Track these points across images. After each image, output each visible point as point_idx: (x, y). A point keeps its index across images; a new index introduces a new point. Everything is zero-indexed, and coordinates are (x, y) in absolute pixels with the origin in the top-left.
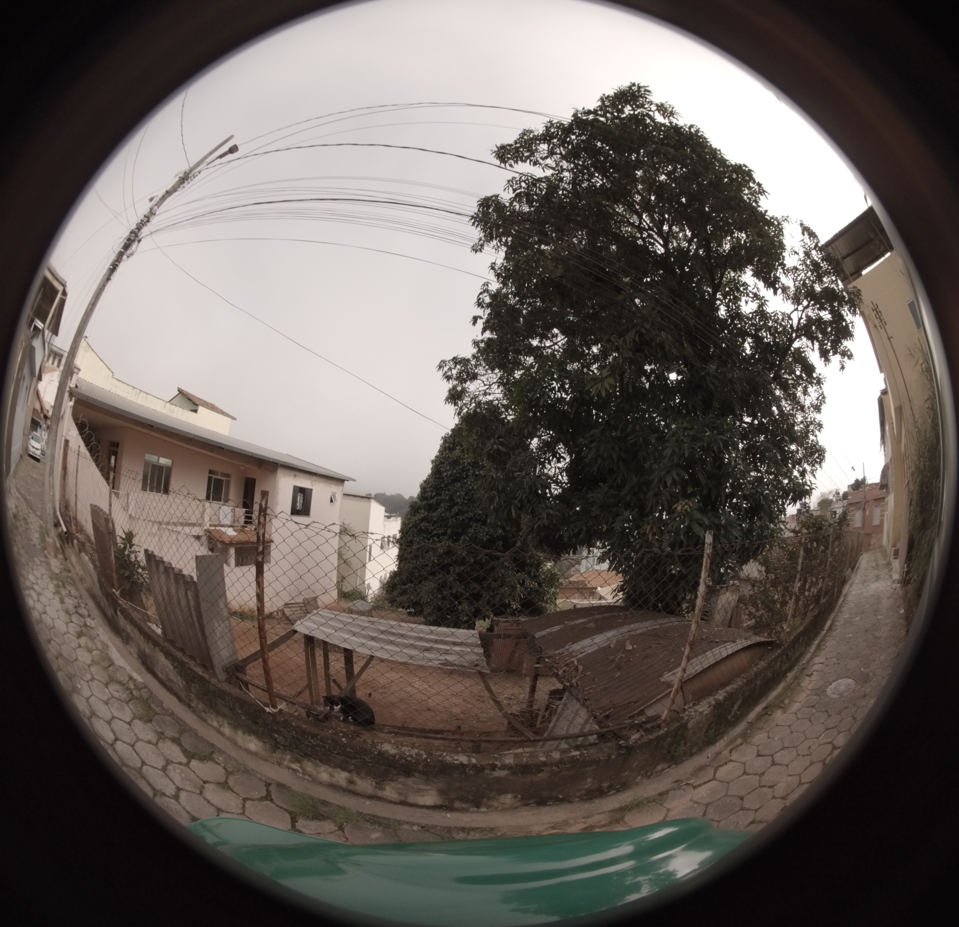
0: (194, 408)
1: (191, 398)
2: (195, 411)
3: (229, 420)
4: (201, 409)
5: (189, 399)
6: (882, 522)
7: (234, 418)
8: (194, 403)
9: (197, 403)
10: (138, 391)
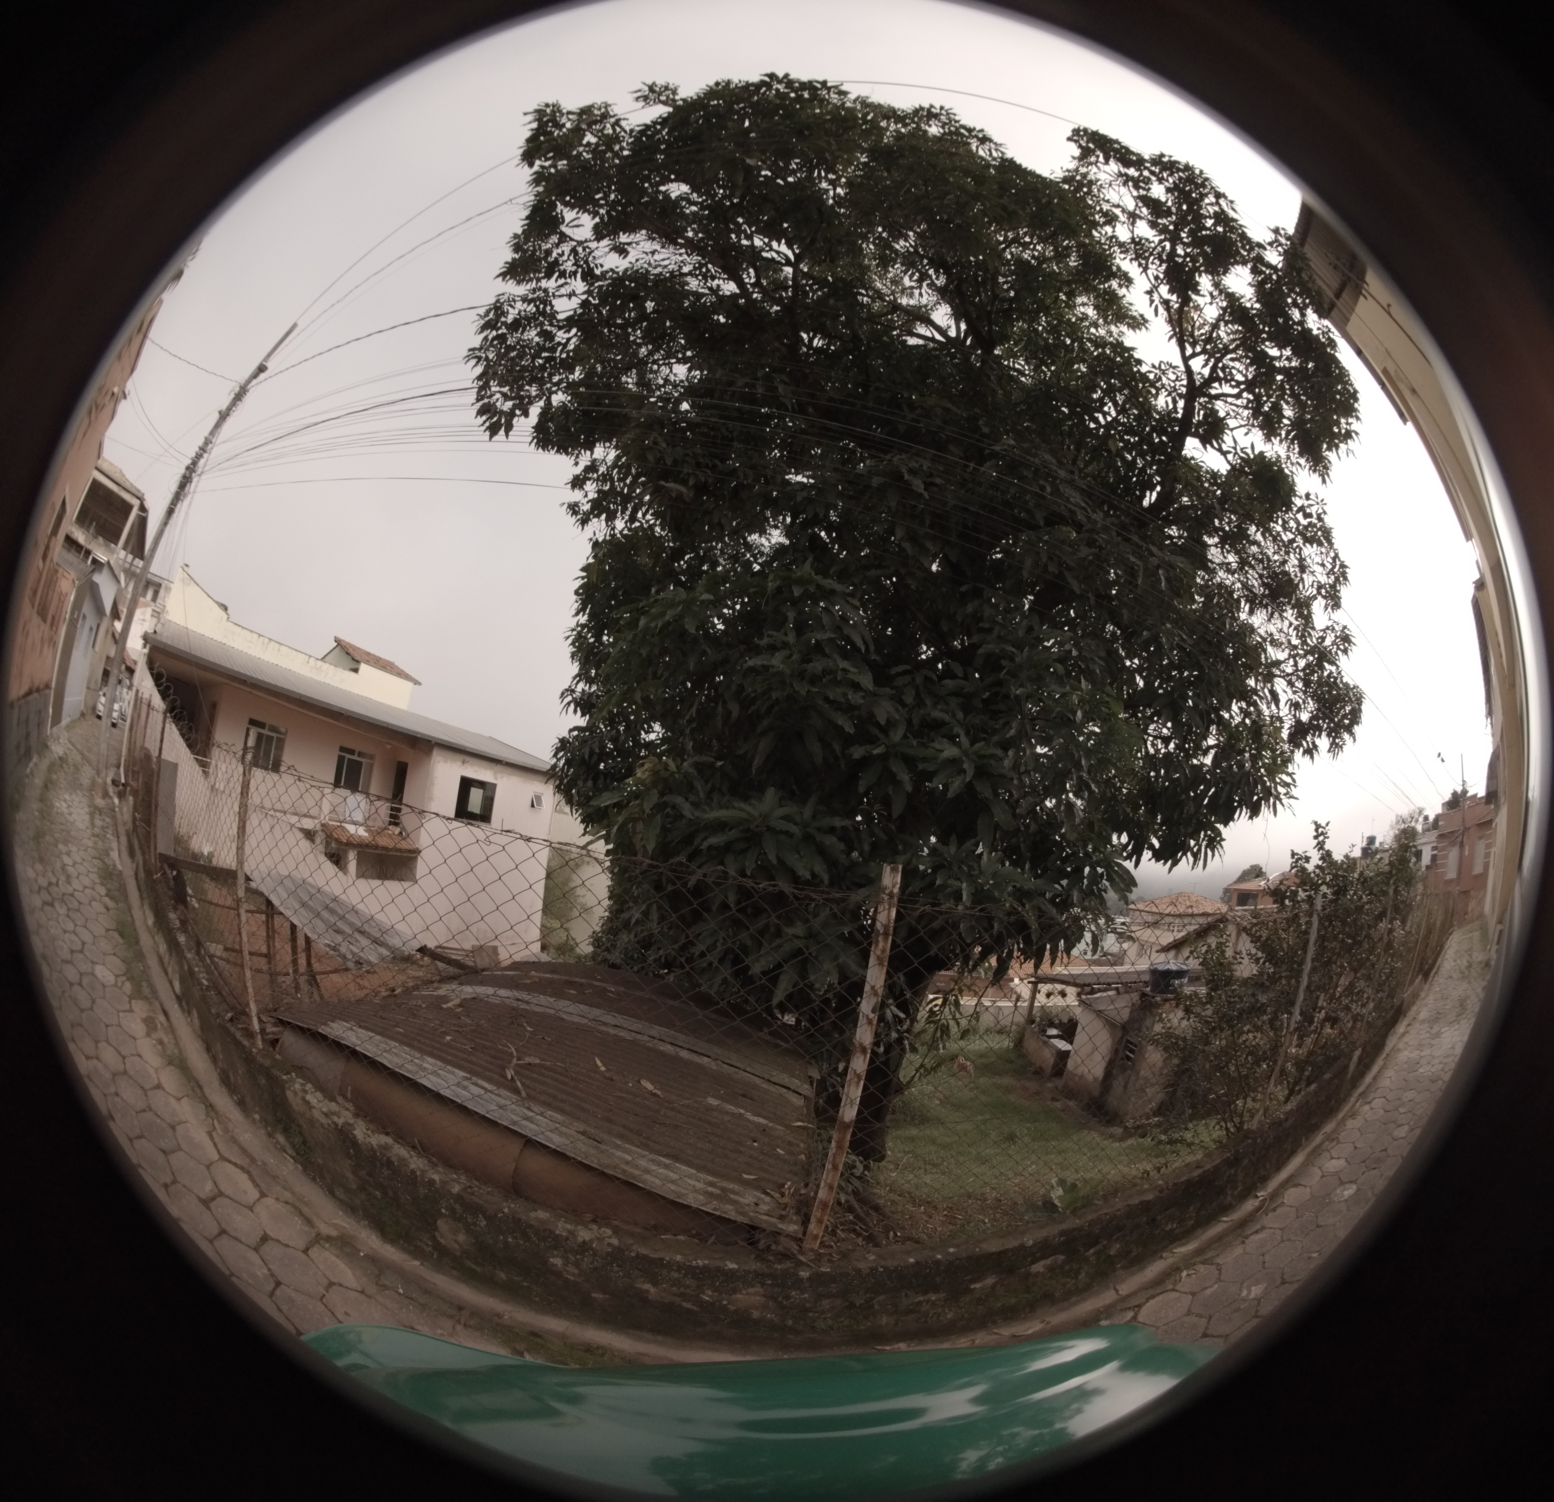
0: (354, 666)
1: (351, 651)
2: (356, 670)
3: (410, 684)
4: (363, 667)
5: (348, 653)
6: (1486, 866)
7: (416, 683)
8: (353, 659)
9: (358, 658)
10: (266, 640)
